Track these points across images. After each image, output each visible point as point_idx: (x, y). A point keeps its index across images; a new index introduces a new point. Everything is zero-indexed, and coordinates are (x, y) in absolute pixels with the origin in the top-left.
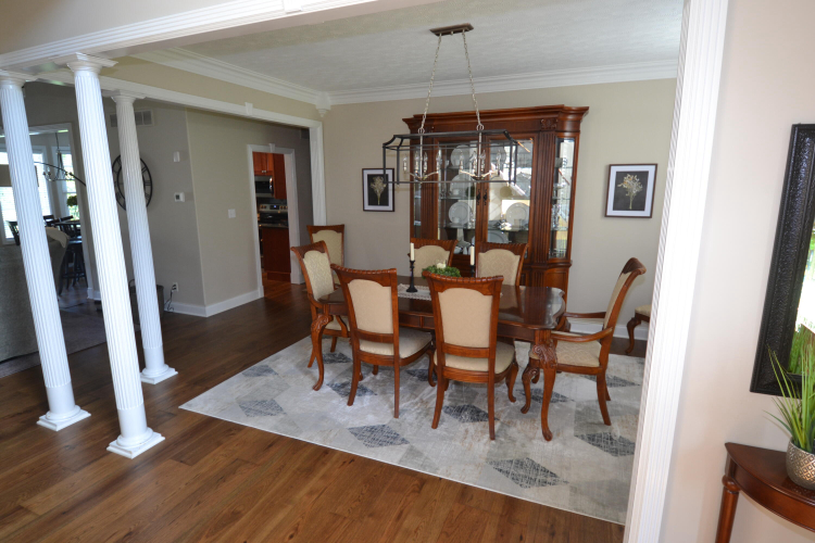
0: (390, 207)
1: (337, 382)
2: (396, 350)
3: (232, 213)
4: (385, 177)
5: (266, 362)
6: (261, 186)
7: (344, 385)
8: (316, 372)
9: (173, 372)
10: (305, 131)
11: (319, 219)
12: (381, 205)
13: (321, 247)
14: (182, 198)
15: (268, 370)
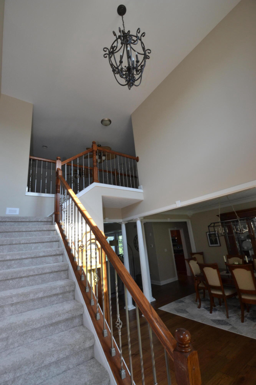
0: (219, 245)
1: (206, 307)
2: (223, 293)
3: (166, 250)
4: (215, 234)
5: (182, 299)
6: (173, 240)
7: (208, 308)
8: (199, 303)
9: (154, 300)
10: (185, 223)
11: (194, 250)
12: (215, 244)
13: (195, 259)
14: (152, 246)
15: (182, 302)
